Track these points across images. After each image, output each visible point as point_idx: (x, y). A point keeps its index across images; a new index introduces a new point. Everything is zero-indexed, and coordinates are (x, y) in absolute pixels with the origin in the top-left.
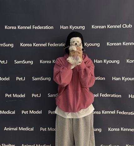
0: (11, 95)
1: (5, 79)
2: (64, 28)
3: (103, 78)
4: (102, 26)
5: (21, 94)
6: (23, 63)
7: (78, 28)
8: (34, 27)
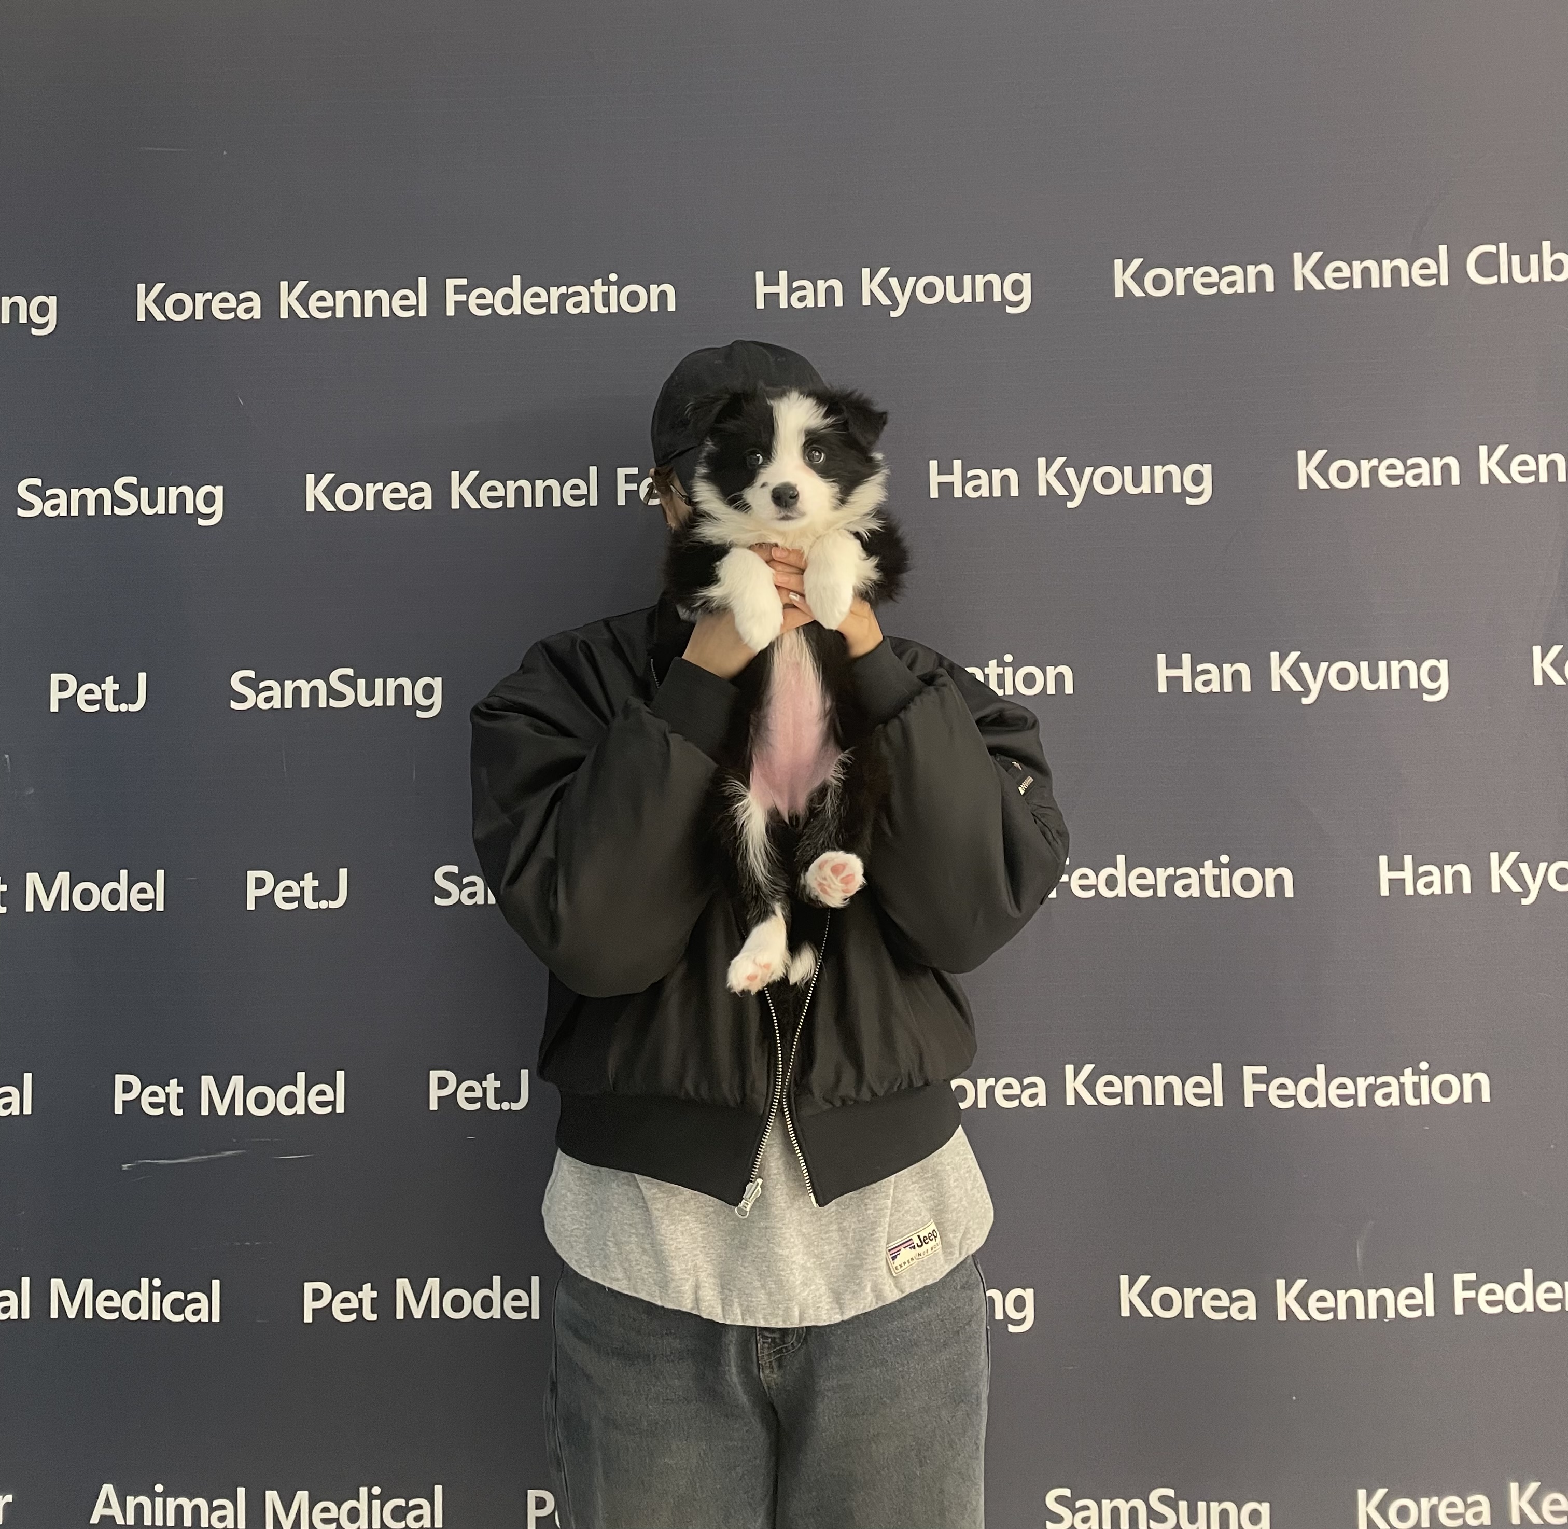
0: (174, 1088)
1: (114, 897)
2: (802, 299)
3: (1270, 873)
4: (1232, 273)
5: (301, 1076)
6: (334, 703)
7: (959, 291)
8: (465, 299)
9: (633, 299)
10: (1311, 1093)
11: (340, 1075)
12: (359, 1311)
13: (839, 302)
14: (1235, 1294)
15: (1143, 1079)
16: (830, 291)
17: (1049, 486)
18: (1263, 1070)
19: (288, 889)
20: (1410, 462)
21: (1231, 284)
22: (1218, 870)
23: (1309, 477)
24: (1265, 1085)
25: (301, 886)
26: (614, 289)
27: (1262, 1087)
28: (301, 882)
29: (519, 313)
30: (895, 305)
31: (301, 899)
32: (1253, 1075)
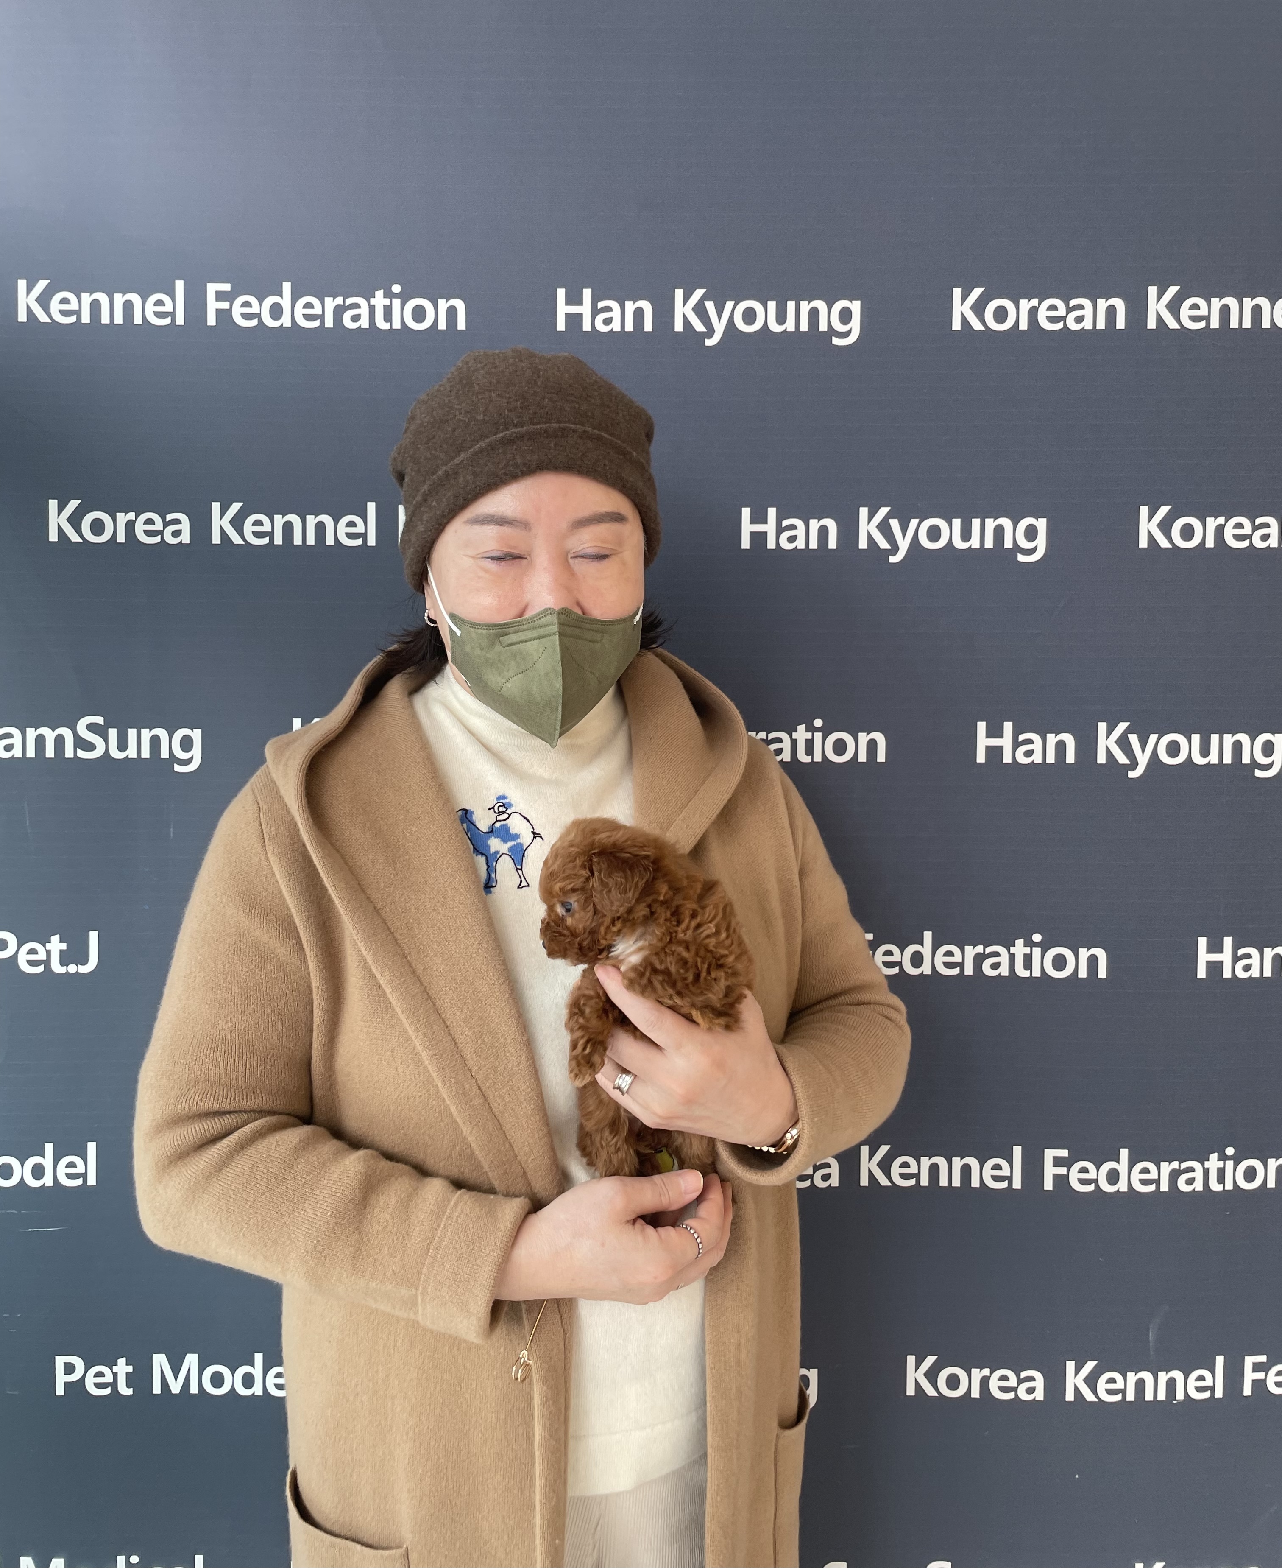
2: (607, 321)
3: (1084, 953)
4: (1081, 307)
5: (49, 1148)
6: (81, 754)
7: (781, 318)
8: (228, 308)
9: (419, 314)
10: (1113, 1177)
11: (92, 1147)
12: (114, 1385)
13: (648, 327)
14: (1023, 1374)
15: (941, 1161)
16: (639, 314)
17: (870, 537)
18: (1064, 1153)
19: (32, 951)
20: (1259, 521)
21: (1080, 319)
22: (1029, 948)
23: (1150, 536)
24: (1066, 1168)
25: (47, 949)
26: (397, 302)
27: (1063, 1171)
28: (47, 944)
29: (290, 325)
30: (711, 332)
31: (47, 963)
32: (1055, 1158)
